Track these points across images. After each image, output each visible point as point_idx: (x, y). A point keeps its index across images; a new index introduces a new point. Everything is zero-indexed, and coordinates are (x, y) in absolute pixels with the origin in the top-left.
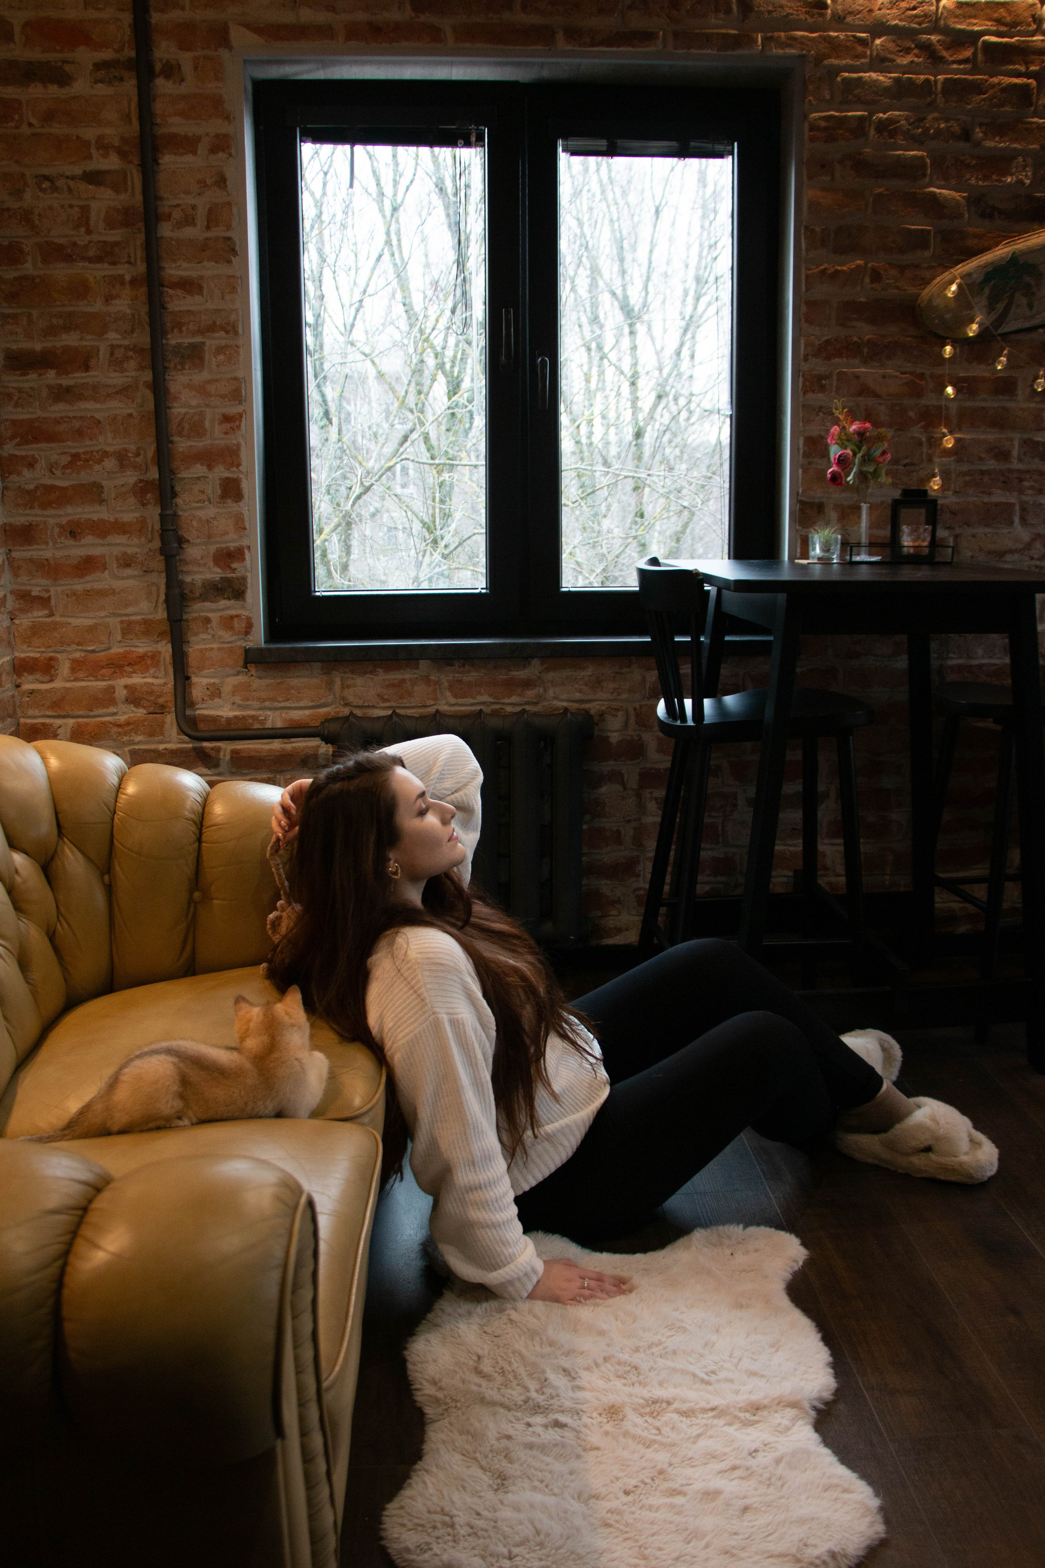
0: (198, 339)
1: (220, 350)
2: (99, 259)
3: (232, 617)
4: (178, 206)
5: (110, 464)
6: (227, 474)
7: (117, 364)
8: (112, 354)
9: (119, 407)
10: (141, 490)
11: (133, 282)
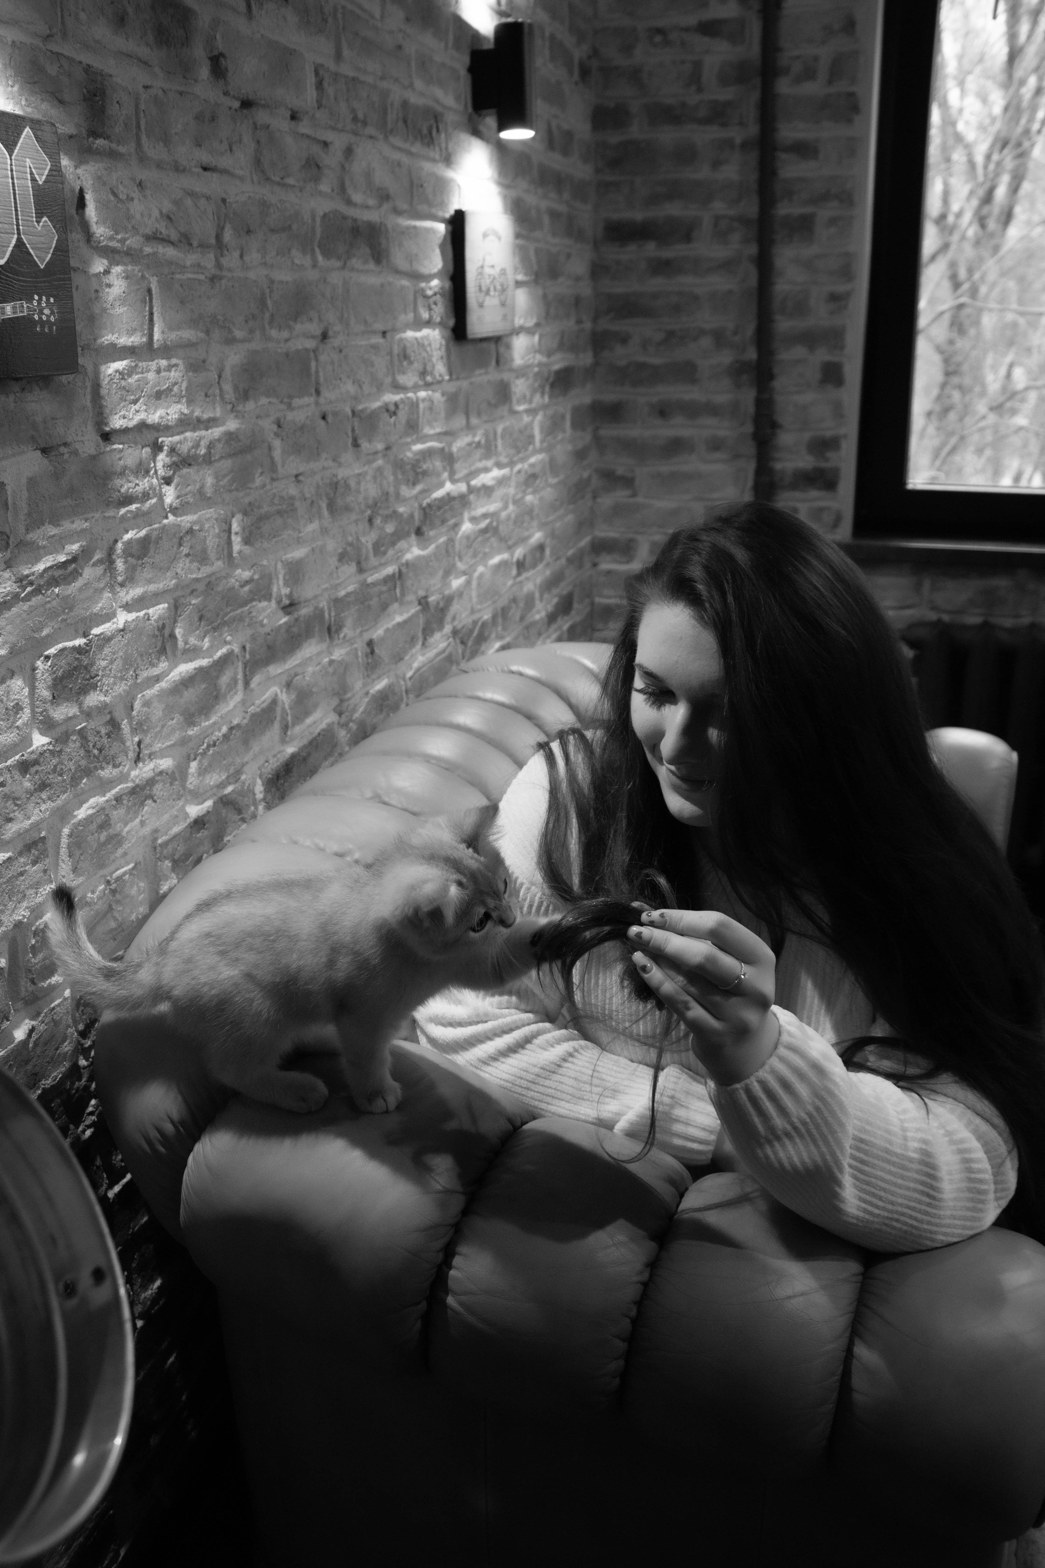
0: (808, 210)
1: (833, 221)
2: (707, 121)
3: (821, 510)
4: (798, 57)
5: (706, 342)
6: (828, 358)
7: (721, 235)
8: (716, 225)
9: (721, 283)
10: (738, 370)
11: (744, 145)
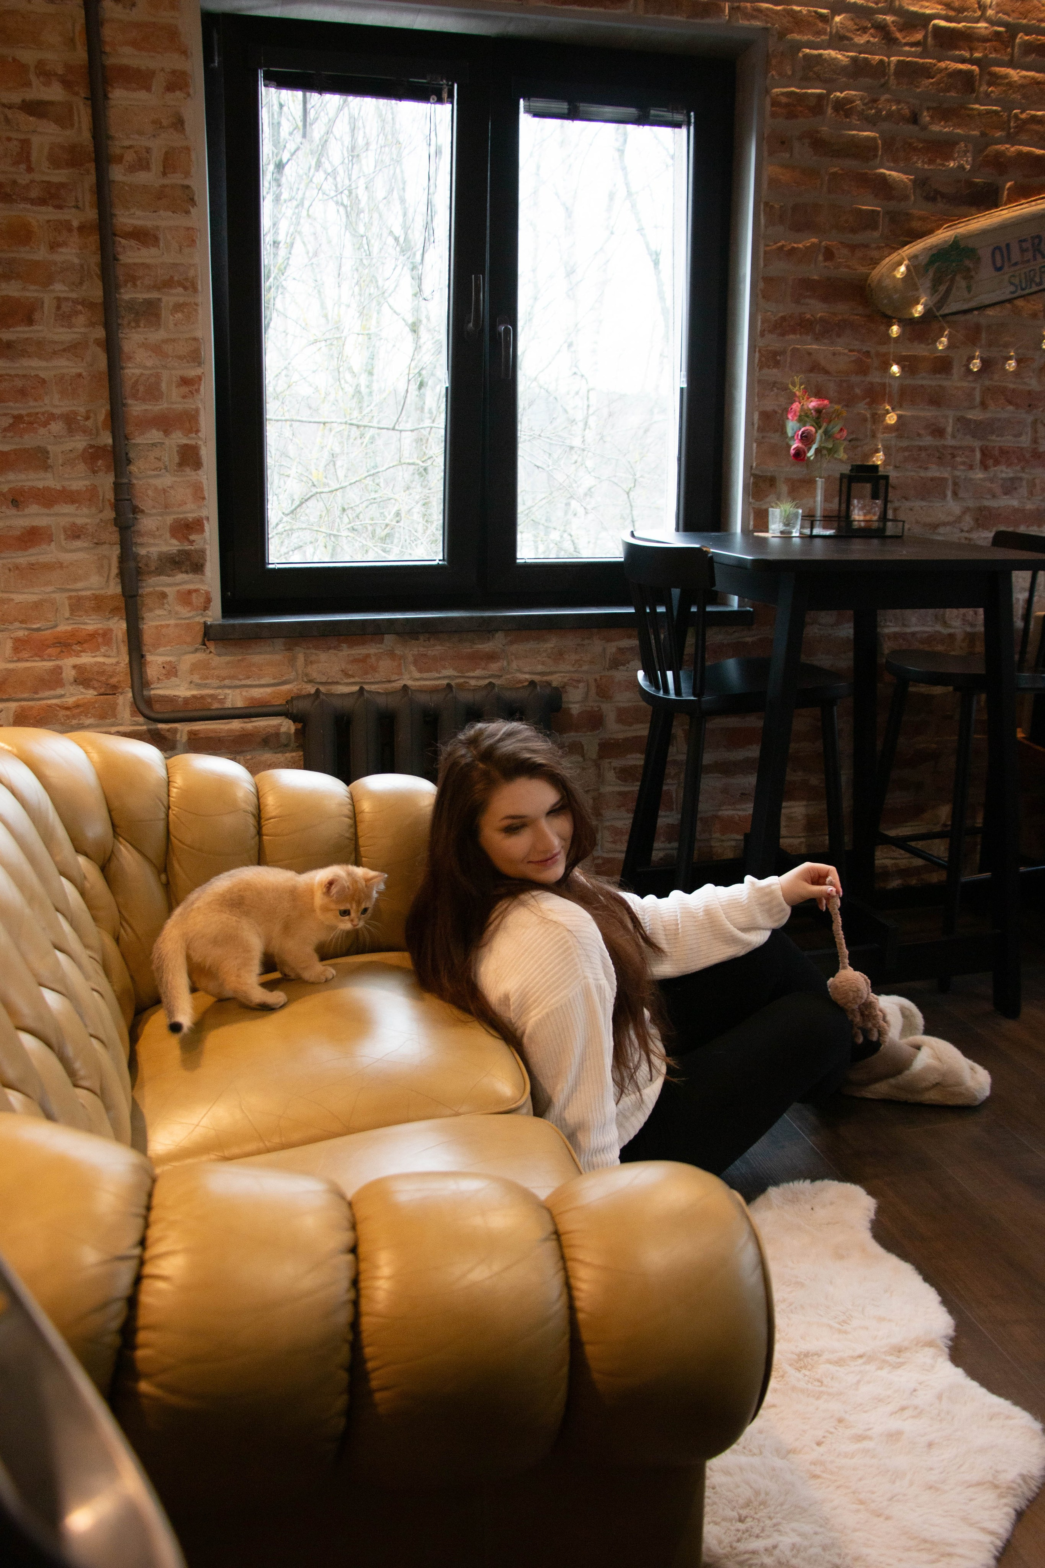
0: (154, 295)
1: (178, 307)
2: (42, 202)
3: (190, 592)
4: (130, 147)
5: (56, 427)
6: (185, 441)
7: (65, 318)
8: (58, 308)
9: (66, 366)
10: (92, 455)
11: (81, 228)
